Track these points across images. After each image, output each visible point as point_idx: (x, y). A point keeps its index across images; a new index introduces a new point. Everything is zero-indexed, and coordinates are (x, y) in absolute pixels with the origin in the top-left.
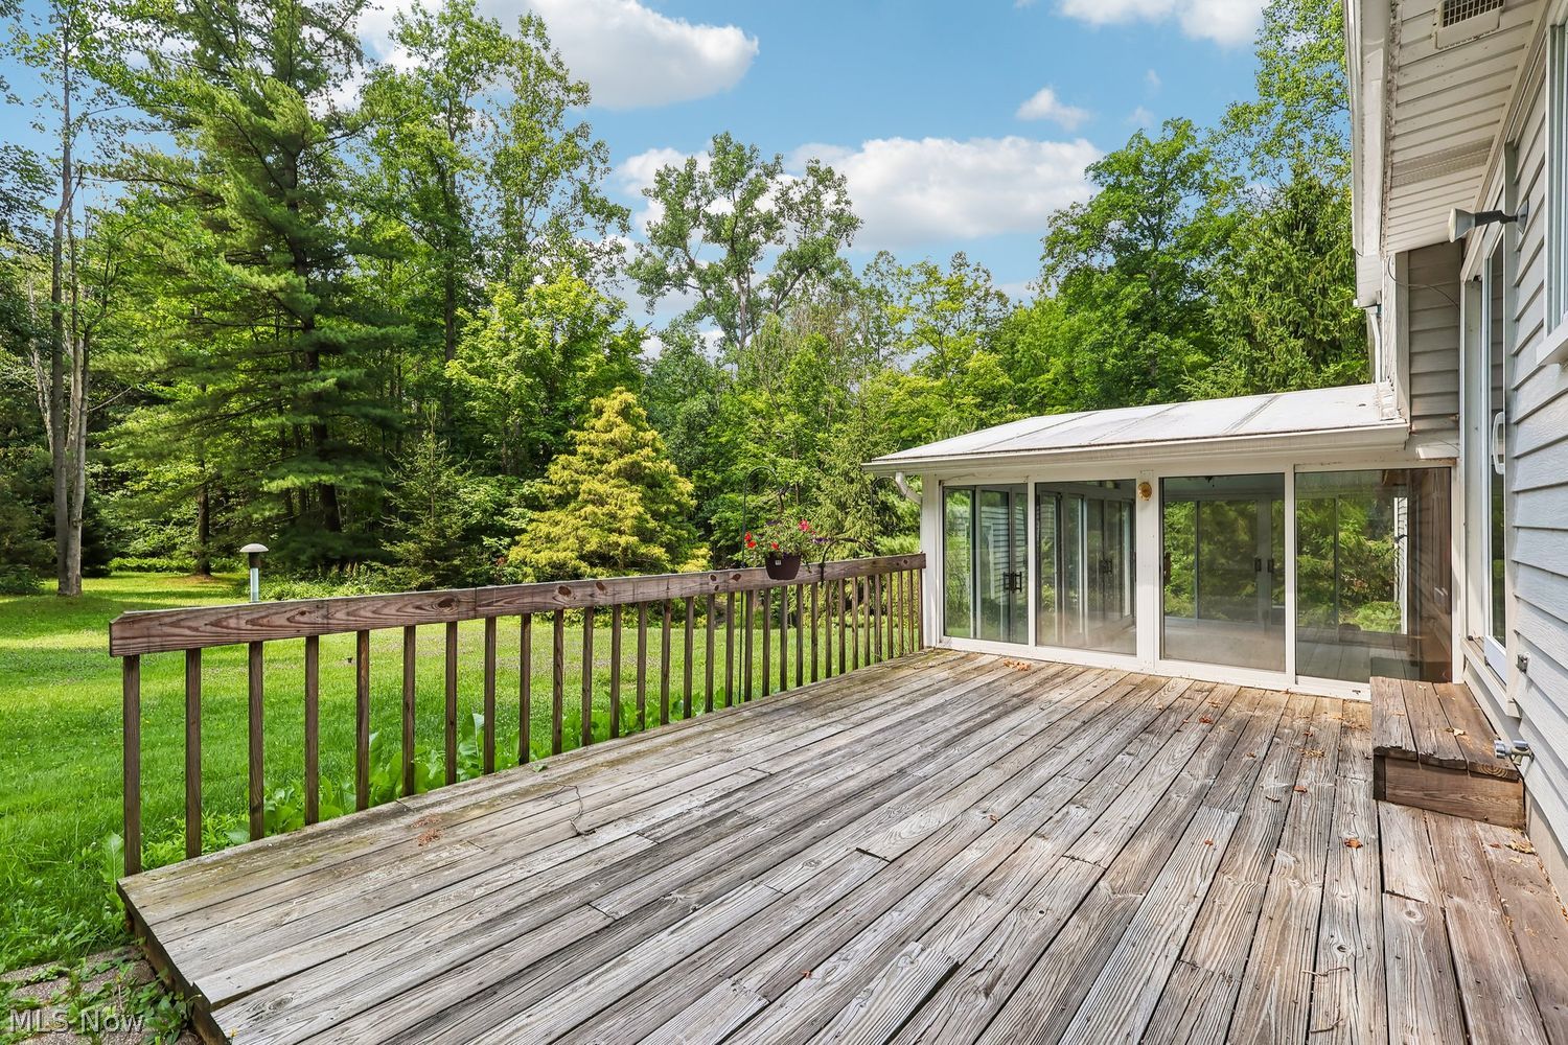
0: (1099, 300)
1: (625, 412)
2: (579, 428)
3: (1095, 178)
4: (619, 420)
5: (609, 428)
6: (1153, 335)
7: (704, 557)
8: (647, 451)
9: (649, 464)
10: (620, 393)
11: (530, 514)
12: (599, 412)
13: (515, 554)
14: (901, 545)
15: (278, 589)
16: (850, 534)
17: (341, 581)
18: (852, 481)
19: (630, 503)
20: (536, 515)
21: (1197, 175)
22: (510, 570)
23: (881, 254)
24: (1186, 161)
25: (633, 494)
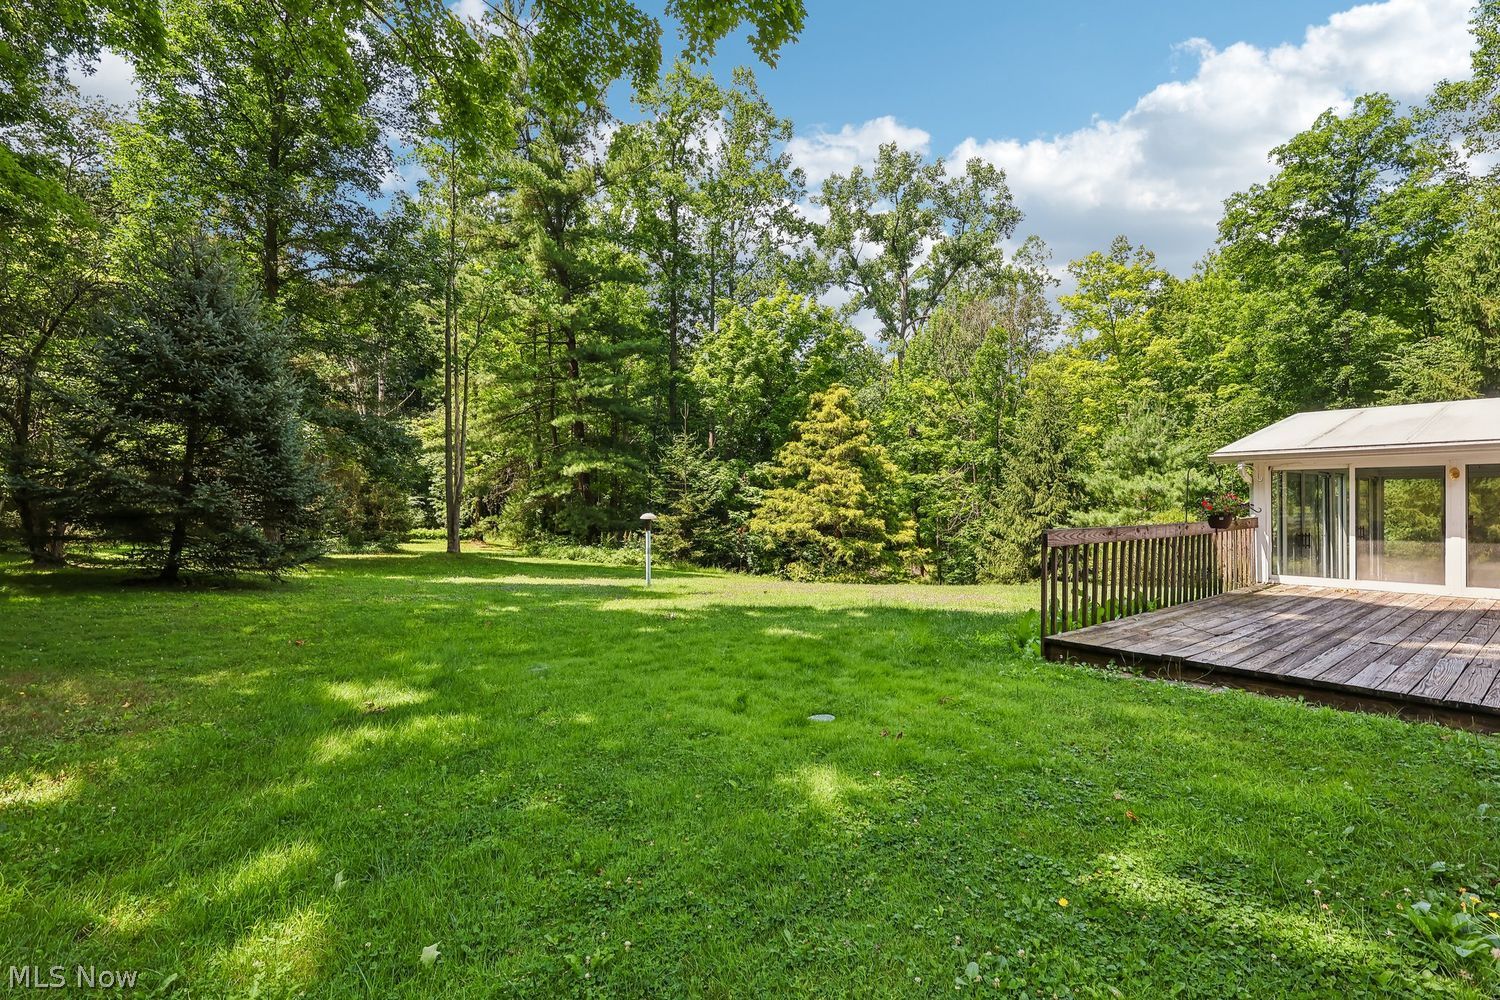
0: (1284, 280)
1: (842, 405)
2: (804, 419)
3: (1279, 161)
4: (839, 412)
5: (831, 418)
6: (1348, 312)
7: (912, 528)
8: (863, 437)
9: (866, 449)
10: (837, 388)
11: (761, 492)
12: (818, 405)
13: (755, 524)
14: (1096, 519)
15: (571, 552)
16: (1041, 508)
17: (617, 545)
18: (1040, 461)
19: (852, 482)
20: (768, 493)
21: (1395, 148)
22: (752, 538)
23: (1030, 239)
24: (1382, 136)
25: (855, 474)
